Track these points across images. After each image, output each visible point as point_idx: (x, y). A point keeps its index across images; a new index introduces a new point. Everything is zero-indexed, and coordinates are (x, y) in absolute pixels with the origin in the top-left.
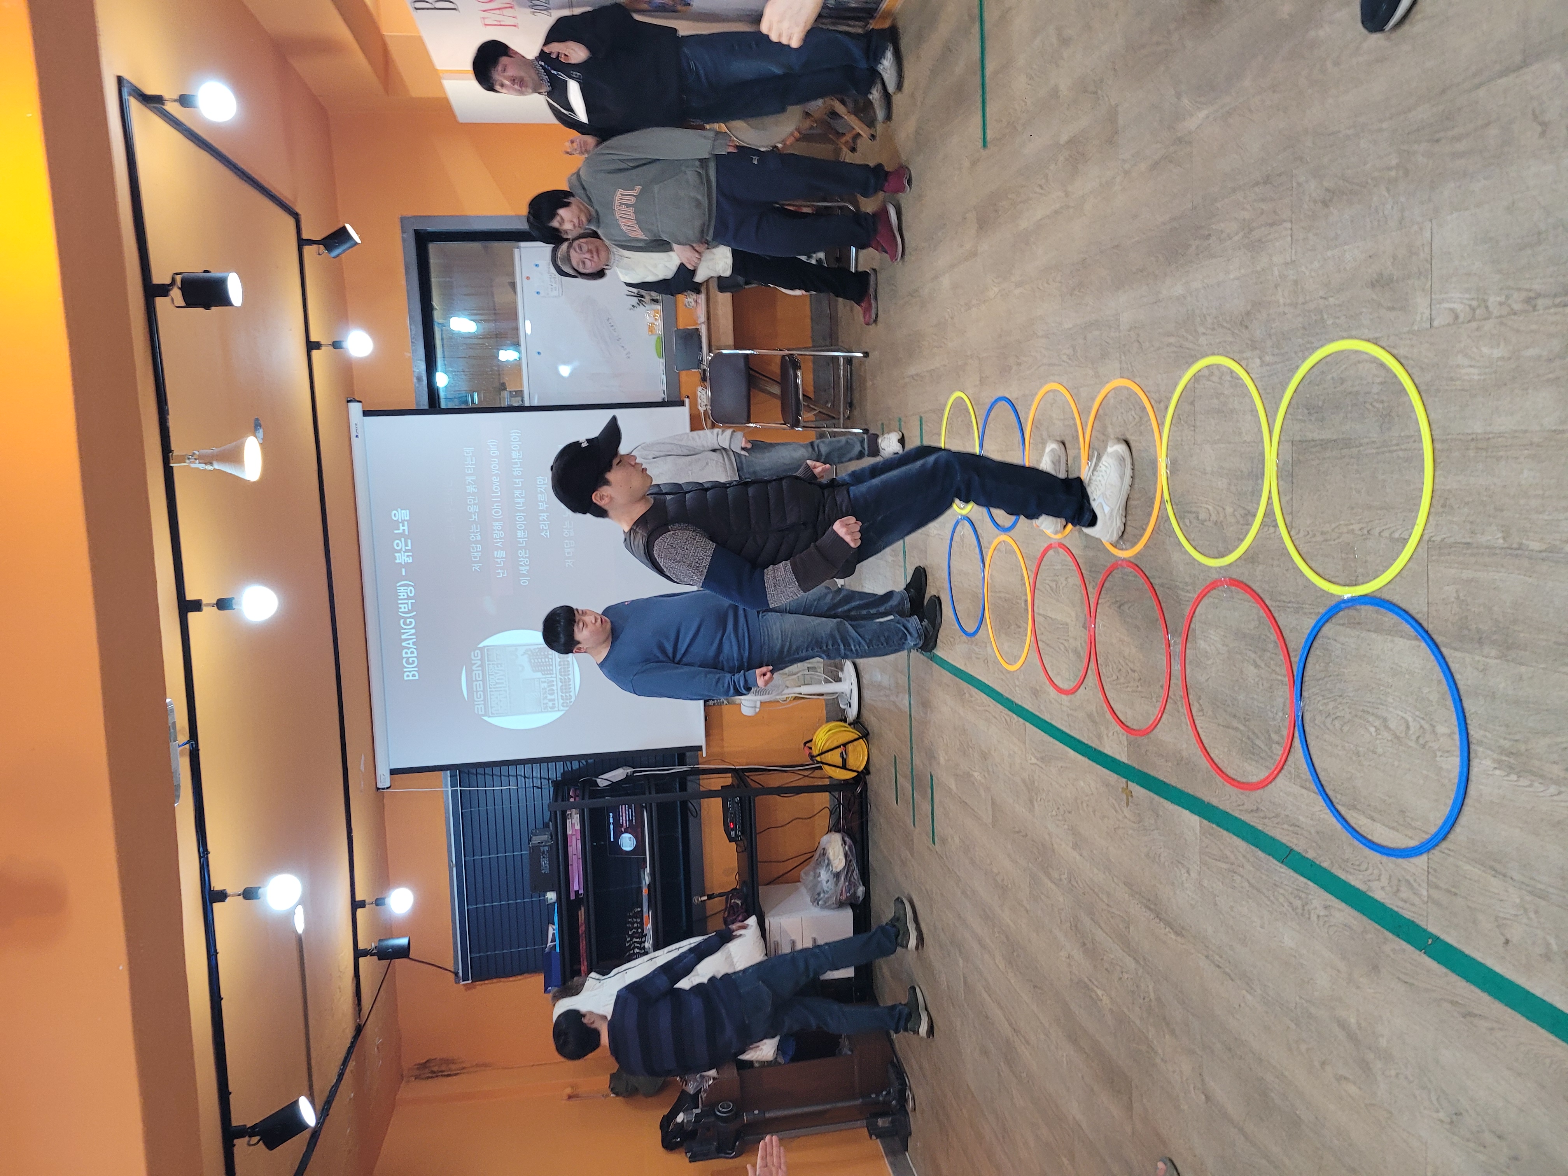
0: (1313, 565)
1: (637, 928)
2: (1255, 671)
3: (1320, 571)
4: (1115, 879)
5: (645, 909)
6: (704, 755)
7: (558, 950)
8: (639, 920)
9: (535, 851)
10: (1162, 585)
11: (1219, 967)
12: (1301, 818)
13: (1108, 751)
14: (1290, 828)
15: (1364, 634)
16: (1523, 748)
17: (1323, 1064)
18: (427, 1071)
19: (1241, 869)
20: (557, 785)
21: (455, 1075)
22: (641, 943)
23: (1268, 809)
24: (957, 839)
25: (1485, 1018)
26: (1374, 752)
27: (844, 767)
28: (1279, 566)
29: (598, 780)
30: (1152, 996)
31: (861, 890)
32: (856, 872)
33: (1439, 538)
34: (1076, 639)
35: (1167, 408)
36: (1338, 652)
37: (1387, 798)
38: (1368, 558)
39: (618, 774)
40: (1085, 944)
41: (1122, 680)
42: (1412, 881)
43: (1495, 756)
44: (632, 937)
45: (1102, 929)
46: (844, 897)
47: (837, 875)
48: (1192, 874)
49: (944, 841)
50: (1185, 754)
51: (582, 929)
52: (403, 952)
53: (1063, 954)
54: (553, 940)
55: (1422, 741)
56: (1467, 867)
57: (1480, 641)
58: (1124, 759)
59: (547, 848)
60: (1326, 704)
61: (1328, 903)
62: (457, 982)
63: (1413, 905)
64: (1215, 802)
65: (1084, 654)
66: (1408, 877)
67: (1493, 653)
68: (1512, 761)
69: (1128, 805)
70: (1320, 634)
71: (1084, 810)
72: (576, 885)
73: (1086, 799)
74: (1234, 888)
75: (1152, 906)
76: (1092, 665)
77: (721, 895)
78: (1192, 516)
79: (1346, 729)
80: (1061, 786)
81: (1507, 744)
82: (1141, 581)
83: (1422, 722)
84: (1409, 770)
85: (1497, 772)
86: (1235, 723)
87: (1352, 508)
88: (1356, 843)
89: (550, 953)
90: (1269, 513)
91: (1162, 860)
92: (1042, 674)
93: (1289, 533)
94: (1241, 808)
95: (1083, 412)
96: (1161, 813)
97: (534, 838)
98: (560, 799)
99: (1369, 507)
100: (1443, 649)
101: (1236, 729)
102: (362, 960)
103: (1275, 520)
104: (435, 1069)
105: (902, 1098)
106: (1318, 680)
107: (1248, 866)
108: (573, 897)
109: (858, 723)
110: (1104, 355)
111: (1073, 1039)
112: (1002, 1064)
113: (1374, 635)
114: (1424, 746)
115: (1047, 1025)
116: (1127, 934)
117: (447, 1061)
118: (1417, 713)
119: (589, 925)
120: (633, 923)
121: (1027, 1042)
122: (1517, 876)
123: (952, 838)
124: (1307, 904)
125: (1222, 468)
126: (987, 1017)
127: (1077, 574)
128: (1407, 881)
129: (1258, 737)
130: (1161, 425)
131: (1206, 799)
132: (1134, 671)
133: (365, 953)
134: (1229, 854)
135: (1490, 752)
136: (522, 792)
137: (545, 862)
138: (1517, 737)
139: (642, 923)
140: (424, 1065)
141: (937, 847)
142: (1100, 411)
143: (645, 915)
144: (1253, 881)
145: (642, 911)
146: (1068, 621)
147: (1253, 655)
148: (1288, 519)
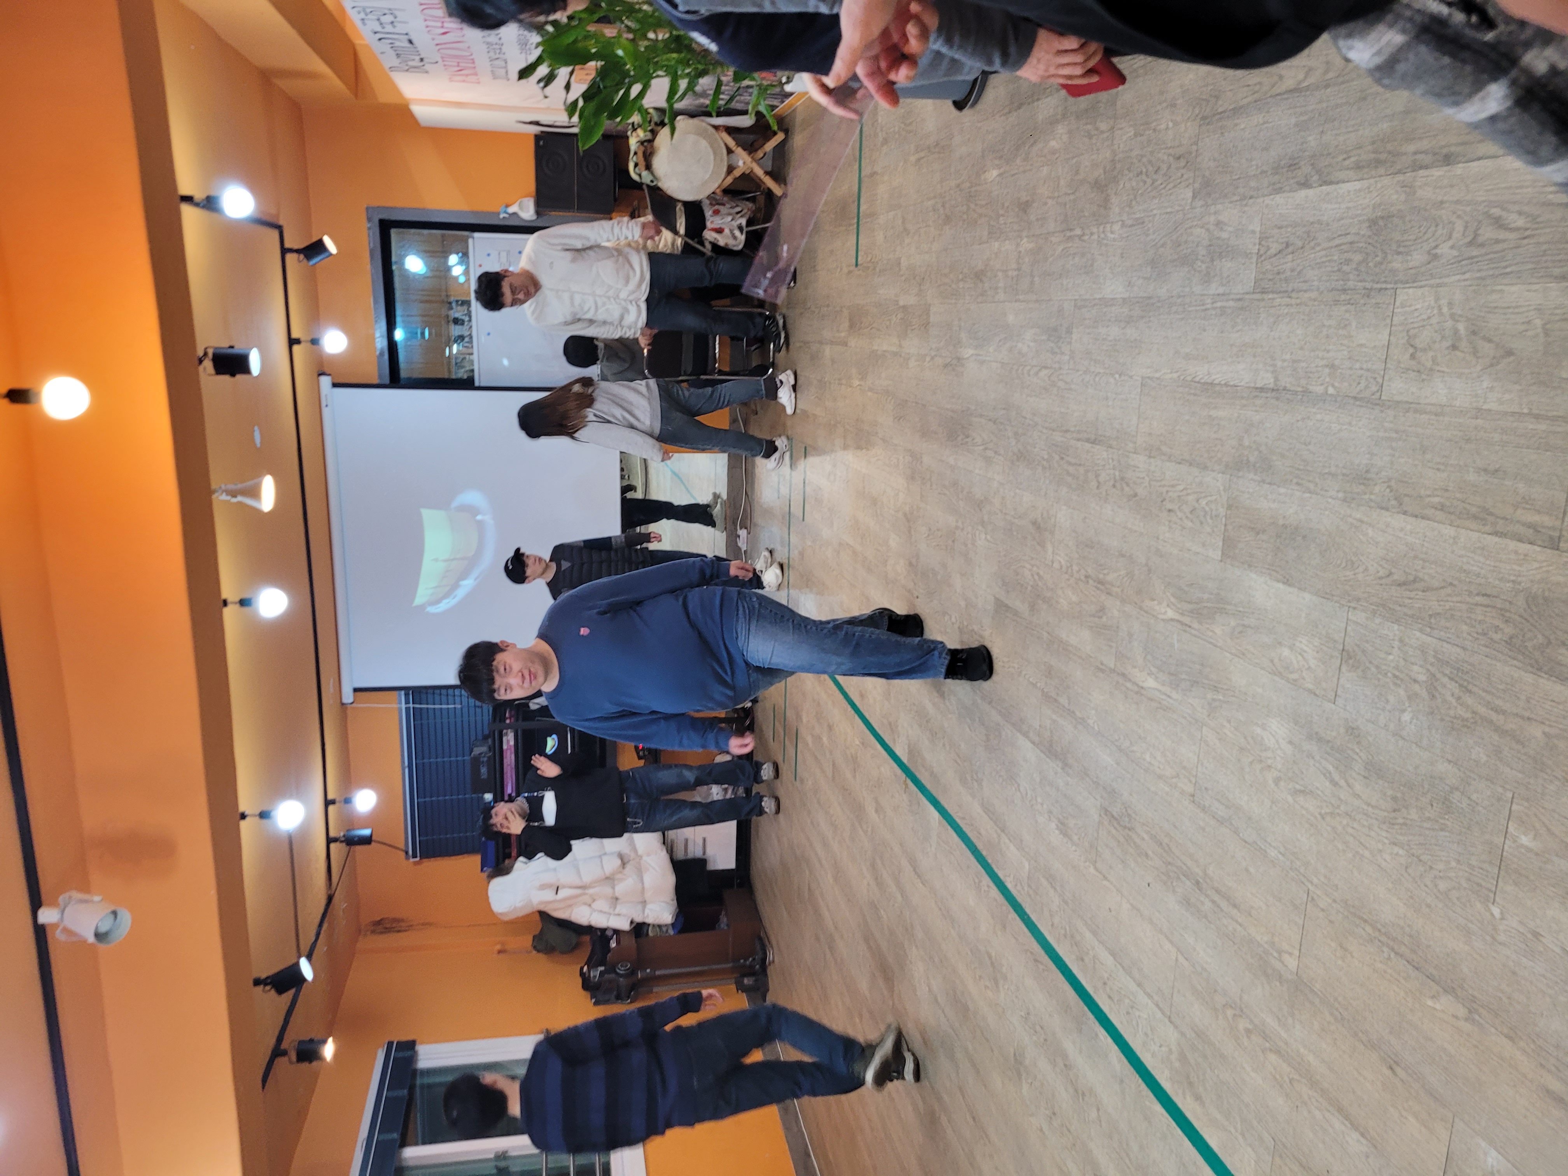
4: (896, 840)
9: (476, 762)
13: (898, 752)
18: (381, 927)
19: (954, 852)
21: (405, 931)
23: (968, 819)
24: (810, 783)
30: (908, 921)
40: (877, 879)
45: (886, 870)
48: (932, 849)
49: (802, 781)
50: (935, 770)
52: (366, 841)
53: (865, 882)
58: (905, 761)
59: (485, 758)
62: (407, 859)
63: (1021, 895)
64: (945, 805)
69: (904, 792)
71: (883, 788)
72: (509, 789)
73: (885, 781)
74: (950, 862)
75: (912, 862)
80: (871, 767)
91: (919, 835)
96: (921, 806)
97: (475, 749)
98: (498, 719)
102: (332, 846)
104: (387, 926)
105: (764, 964)
107: (958, 852)
111: (867, 941)
112: (827, 950)
115: (854, 928)
116: (899, 877)
117: (396, 920)
121: (842, 937)
122: (1059, 890)
123: (807, 779)
124: (980, 881)
126: (820, 914)
131: (941, 802)
133: (335, 840)
134: (950, 841)
136: (465, 710)
137: (484, 769)
140: (378, 923)
141: (798, 783)
144: (960, 863)
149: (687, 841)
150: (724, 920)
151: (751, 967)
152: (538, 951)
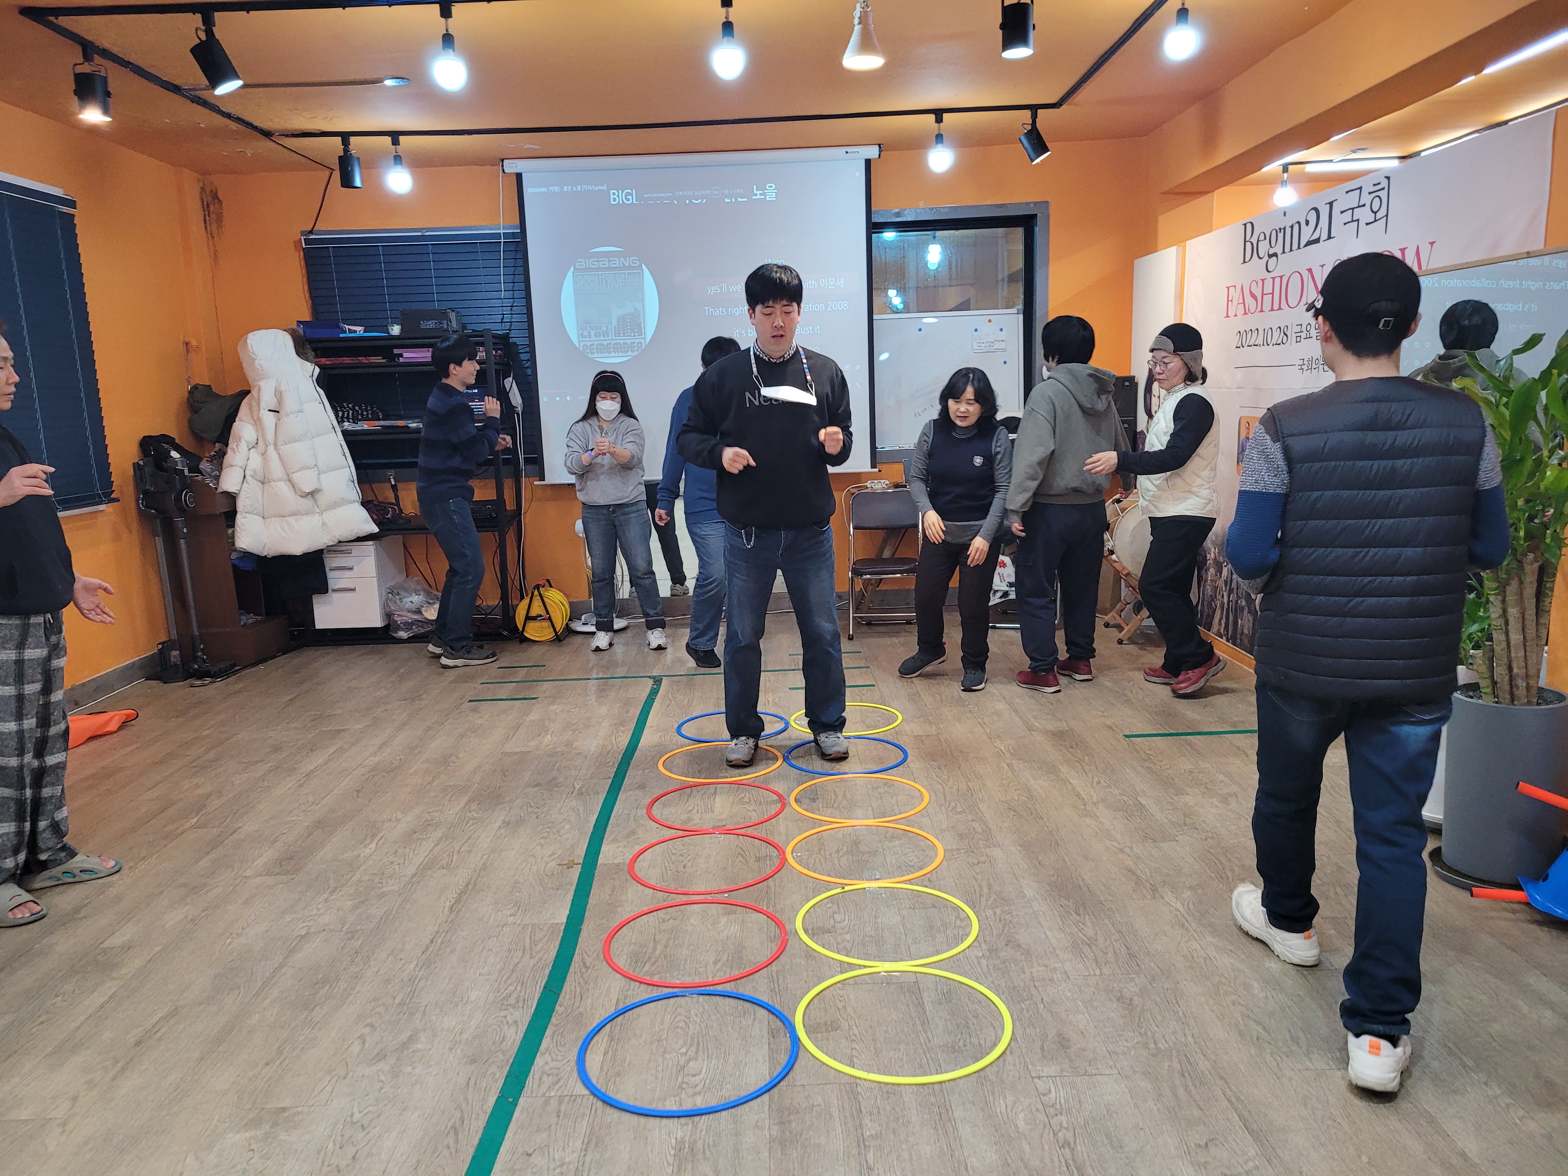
0: (815, 1001)
1: (362, 415)
2: (711, 962)
3: (811, 1006)
4: (485, 857)
5: (383, 423)
6: (535, 483)
7: (342, 335)
8: (370, 416)
9: (439, 315)
10: (768, 887)
11: (432, 942)
12: (590, 1000)
13: (604, 848)
14: (578, 992)
15: (766, 1040)
16: (700, 1156)
17: (371, 1026)
18: (210, 199)
19: (528, 956)
20: (506, 337)
21: (206, 229)
22: (348, 418)
23: (589, 976)
24: (480, 721)
25: (457, 1142)
26: (665, 1052)
27: (528, 618)
28: (808, 975)
29: (510, 379)
30: (384, 889)
31: (403, 634)
32: (422, 631)
33: (859, 1089)
34: (701, 819)
35: (926, 886)
36: (744, 1022)
37: (627, 1063)
38: (831, 1041)
39: (516, 398)
40: (415, 832)
41: (673, 857)
42: (559, 1084)
43: (687, 1139)
44: (353, 409)
45: (434, 848)
46: (397, 619)
47: (419, 612)
48: (512, 918)
49: (475, 710)
50: (620, 909)
51: (363, 360)
52: (346, 182)
53: (400, 816)
54: (350, 331)
55: (684, 1086)
56: (585, 1123)
57: (781, 1123)
58: (601, 860)
59: (445, 326)
60: (696, 1015)
61: (520, 1024)
62: (303, 233)
63: (539, 1086)
64: (584, 934)
65: (689, 826)
66: (562, 1082)
67: (774, 1133)
68: (686, 1150)
69: (560, 865)
70: (757, 1008)
71: (543, 829)
72: (409, 355)
73: (554, 830)
74: (509, 951)
75: (470, 887)
76: (680, 833)
77: (397, 497)
78: (835, 908)
79: (679, 1030)
80: (560, 810)
81: (700, 1145)
82: (768, 871)
83: (701, 1086)
84: (656, 1078)
85: (674, 1141)
86: (659, 948)
87: (871, 1027)
88: (580, 1042)
89: (339, 327)
90: (852, 967)
91: (517, 894)
92: (661, 792)
93: (839, 982)
94: (584, 954)
95: (907, 821)
96: (559, 892)
97: (456, 314)
98: (497, 341)
99: (874, 1040)
100: (766, 1097)
101: (655, 949)
102: (338, 140)
103: (846, 971)
104: (211, 208)
105: (201, 675)
106: (716, 1008)
107: (532, 962)
108: (396, 351)
109: (569, 631)
110: (961, 836)
111: (319, 824)
112: (270, 764)
113: (766, 1047)
114: (682, 1088)
115: (324, 802)
116: (437, 867)
117: (219, 220)
118: (708, 1082)
119: (366, 367)
120: (367, 411)
121: (301, 786)
122: (588, 1159)
123: (481, 718)
124: (514, 1008)
125: (883, 930)
126: (312, 750)
127: (761, 819)
128: (559, 1081)
129: (652, 965)
130: (909, 882)
131: (584, 927)
132: (684, 867)
133: (346, 144)
134: (540, 946)
135: (689, 1133)
136: (497, 303)
137: (431, 324)
138: (707, 1151)
139: (367, 419)
140: (215, 197)
141: (468, 705)
142: (911, 835)
143: (377, 423)
144: (520, 966)
145: (379, 420)
146: (716, 813)
147: (724, 959)
148: (851, 981)
149: (351, 569)
150: (251, 619)
151: (195, 659)
152: (191, 392)
